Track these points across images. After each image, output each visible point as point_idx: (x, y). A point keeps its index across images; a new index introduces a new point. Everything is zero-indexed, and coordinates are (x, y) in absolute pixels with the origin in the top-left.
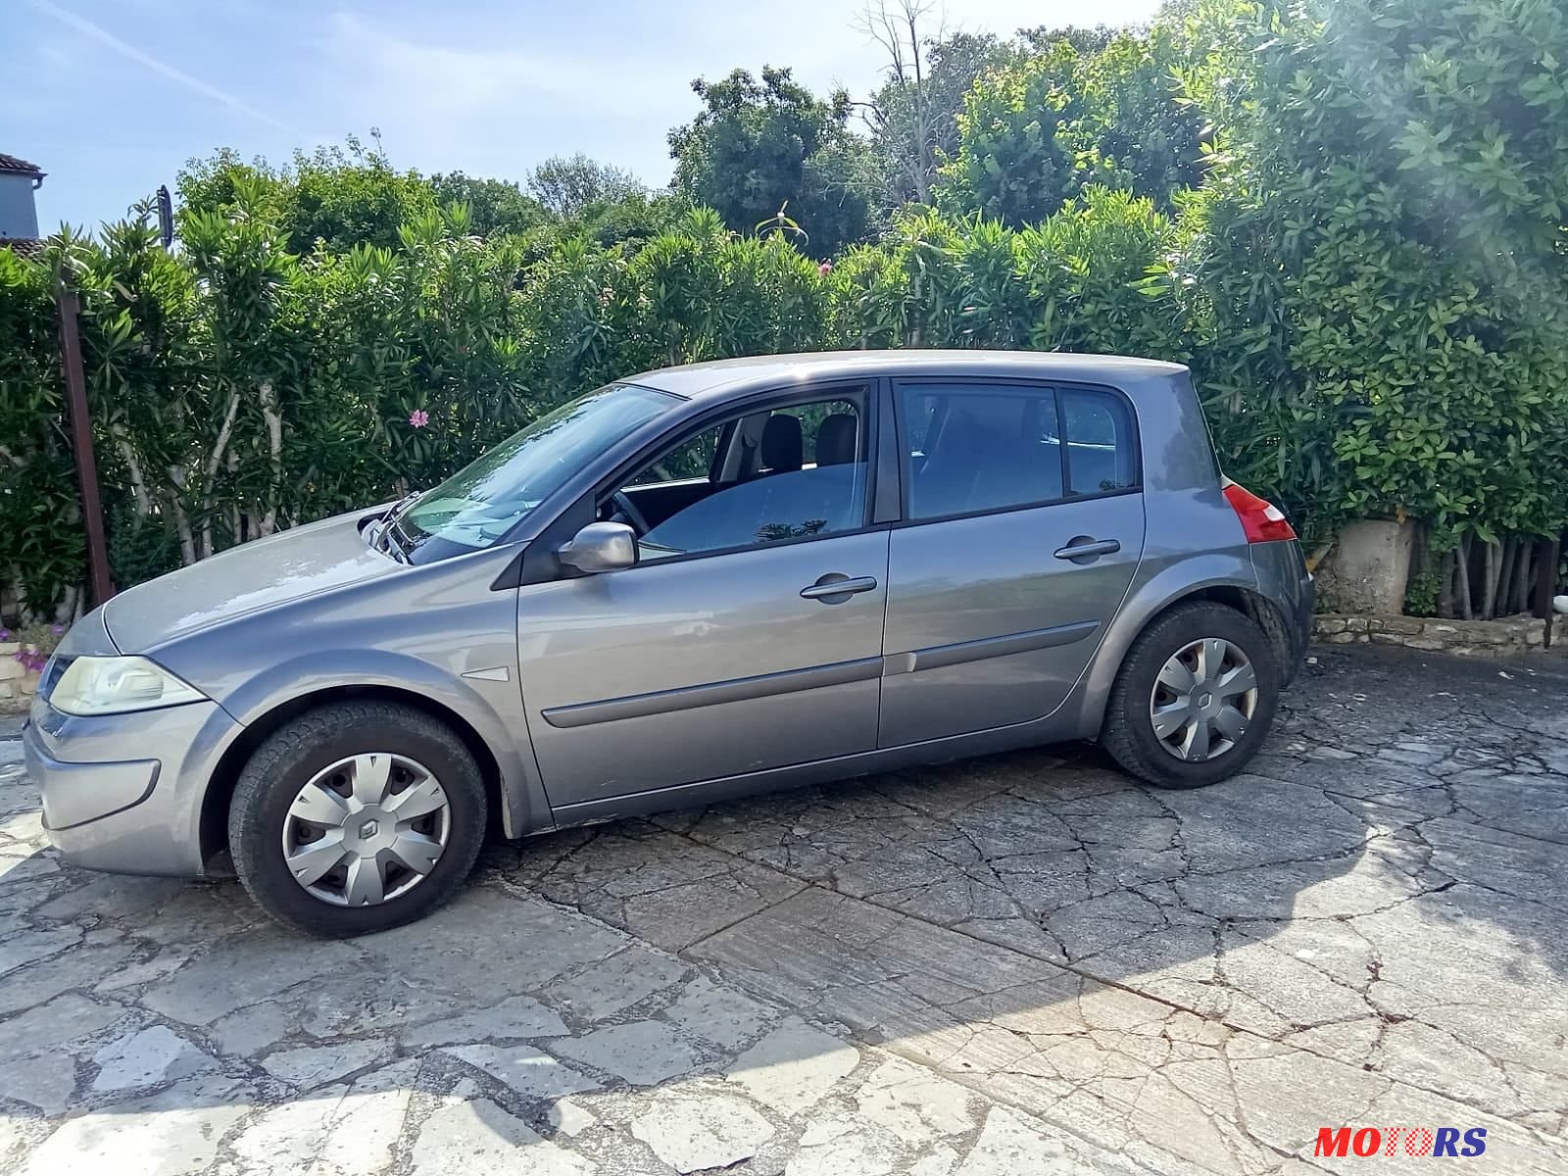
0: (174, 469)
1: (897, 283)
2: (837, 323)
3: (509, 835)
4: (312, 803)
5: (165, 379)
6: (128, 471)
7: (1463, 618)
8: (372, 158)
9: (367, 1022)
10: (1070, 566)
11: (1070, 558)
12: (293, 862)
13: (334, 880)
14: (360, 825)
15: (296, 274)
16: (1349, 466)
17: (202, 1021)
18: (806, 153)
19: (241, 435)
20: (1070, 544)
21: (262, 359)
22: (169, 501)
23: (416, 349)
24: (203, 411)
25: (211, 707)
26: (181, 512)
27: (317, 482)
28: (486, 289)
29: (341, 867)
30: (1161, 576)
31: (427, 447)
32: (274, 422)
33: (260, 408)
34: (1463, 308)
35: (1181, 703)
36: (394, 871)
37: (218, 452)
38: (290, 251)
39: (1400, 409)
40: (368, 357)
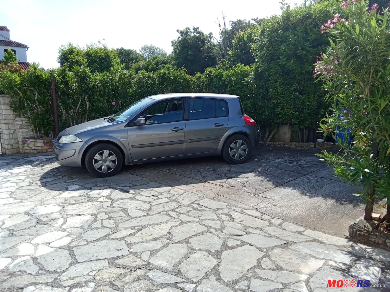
0: (70, 111)
1: (204, 80)
2: (193, 87)
3: (126, 165)
4: (97, 157)
5: (69, 95)
6: (62, 111)
7: (299, 142)
8: (103, 45)
9: (105, 185)
10: (215, 127)
11: (215, 126)
12: (95, 165)
13: (100, 168)
14: (104, 161)
15: (92, 76)
16: (278, 115)
17: (82, 185)
18: (202, 47)
19: (82, 105)
20: (215, 124)
21: (86, 92)
22: (68, 117)
23: (113, 90)
24: (75, 101)
25: (84, 142)
26: (70, 119)
27: (95, 114)
28: (127, 80)
29: (101, 167)
30: (230, 129)
31: (115, 109)
32: (88, 103)
33: (85, 101)
34: (295, 87)
35: (235, 150)
36: (109, 168)
37: (77, 109)
38: (91, 72)
39: (286, 105)
40: (104, 92)
